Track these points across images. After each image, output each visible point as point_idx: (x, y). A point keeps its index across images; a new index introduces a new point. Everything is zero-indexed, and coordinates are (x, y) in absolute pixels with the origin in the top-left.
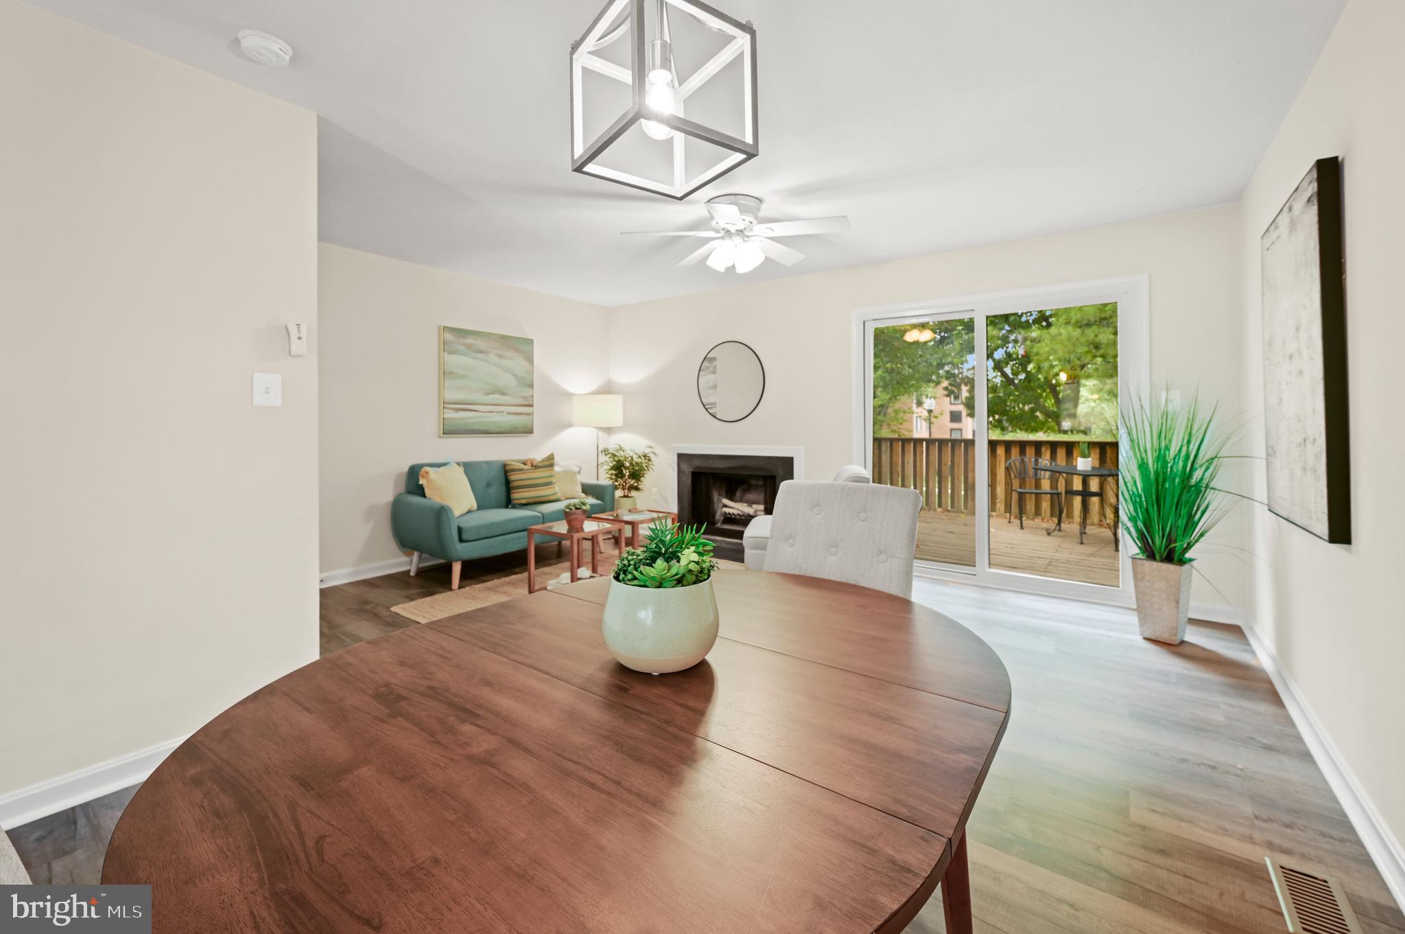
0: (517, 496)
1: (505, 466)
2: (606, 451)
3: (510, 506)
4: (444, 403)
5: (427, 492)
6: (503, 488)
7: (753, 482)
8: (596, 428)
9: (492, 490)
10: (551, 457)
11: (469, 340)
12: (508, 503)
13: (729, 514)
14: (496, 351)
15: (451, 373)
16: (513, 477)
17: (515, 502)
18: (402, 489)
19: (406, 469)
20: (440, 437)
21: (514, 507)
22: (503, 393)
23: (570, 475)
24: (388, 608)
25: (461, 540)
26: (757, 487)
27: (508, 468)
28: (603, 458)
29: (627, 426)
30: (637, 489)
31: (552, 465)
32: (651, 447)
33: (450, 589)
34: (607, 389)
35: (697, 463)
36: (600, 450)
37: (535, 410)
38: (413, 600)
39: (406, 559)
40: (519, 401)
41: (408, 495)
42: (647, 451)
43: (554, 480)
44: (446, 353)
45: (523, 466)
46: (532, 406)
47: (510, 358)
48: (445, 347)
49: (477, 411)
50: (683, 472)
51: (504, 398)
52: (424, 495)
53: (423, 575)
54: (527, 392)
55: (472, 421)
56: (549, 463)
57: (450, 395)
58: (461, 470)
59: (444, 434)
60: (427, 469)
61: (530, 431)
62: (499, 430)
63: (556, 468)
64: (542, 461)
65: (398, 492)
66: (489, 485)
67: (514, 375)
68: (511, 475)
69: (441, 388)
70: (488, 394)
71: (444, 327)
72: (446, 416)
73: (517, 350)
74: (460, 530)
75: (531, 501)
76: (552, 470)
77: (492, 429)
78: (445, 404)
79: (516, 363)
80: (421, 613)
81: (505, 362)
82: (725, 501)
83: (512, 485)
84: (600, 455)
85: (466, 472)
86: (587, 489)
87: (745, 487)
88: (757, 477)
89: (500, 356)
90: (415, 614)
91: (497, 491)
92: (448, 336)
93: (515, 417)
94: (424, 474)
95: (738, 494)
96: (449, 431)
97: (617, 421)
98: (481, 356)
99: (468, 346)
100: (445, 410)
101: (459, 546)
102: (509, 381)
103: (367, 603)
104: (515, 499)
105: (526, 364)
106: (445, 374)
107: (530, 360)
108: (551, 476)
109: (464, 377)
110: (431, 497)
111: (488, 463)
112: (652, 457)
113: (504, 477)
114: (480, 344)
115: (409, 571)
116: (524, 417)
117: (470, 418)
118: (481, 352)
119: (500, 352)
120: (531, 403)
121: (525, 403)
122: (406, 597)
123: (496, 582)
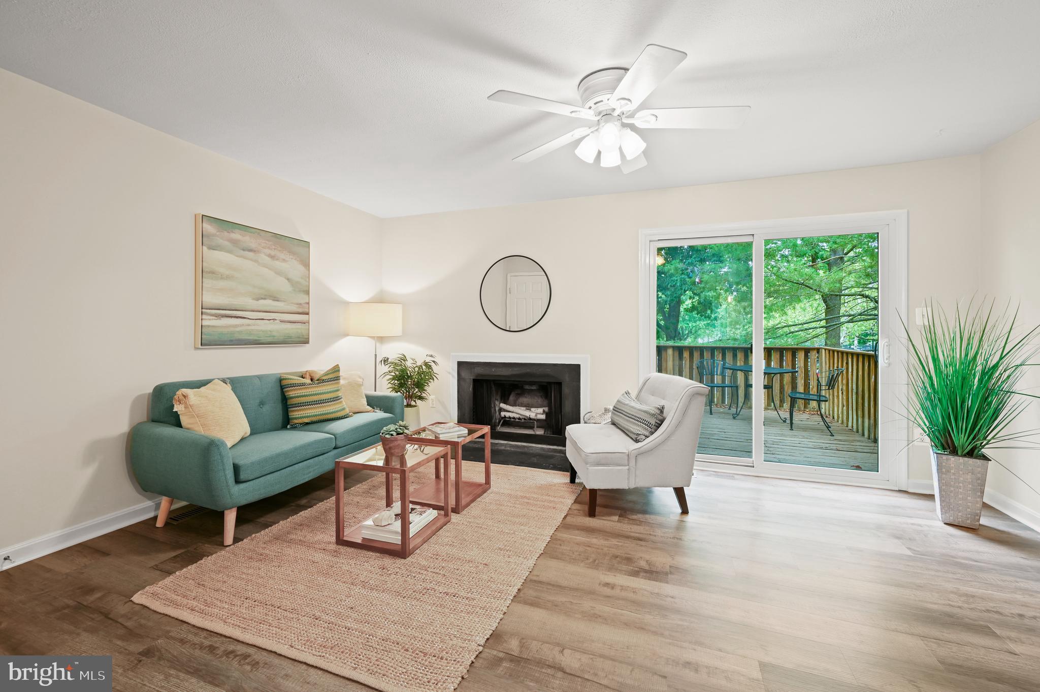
0: (297, 414)
1: (281, 380)
2: (385, 361)
3: (288, 427)
4: (202, 309)
5: (184, 420)
6: (279, 407)
7: (527, 387)
8: (373, 338)
9: (266, 409)
10: (336, 369)
11: (236, 236)
12: (286, 423)
13: (510, 418)
14: (268, 251)
15: (213, 273)
16: (291, 393)
17: (296, 421)
18: (142, 416)
19: (150, 390)
20: (196, 348)
21: (294, 428)
22: (276, 299)
23: (355, 386)
24: (128, 596)
25: (238, 481)
26: (530, 392)
27: (284, 382)
28: (384, 369)
29: (405, 336)
30: (421, 398)
31: (337, 378)
32: (431, 356)
33: (222, 545)
34: (380, 299)
35: (479, 370)
36: (379, 359)
37: (312, 317)
38: (170, 573)
39: (149, 503)
40: (294, 308)
41: (154, 424)
42: (428, 359)
43: (340, 395)
44: (205, 248)
45: (303, 381)
46: (308, 314)
47: (284, 260)
48: (203, 238)
49: (245, 318)
50: (464, 380)
51: (276, 303)
52: (179, 425)
53: (175, 523)
54: (302, 299)
55: (238, 329)
56: (334, 375)
57: (210, 299)
58: (228, 388)
59: (201, 345)
60: (185, 391)
61: (306, 342)
62: (269, 339)
63: (342, 382)
64: (326, 374)
65: (137, 421)
66: (262, 403)
67: (288, 279)
68: (288, 391)
69: (198, 290)
70: (258, 299)
71: (203, 215)
72: (205, 323)
73: (293, 253)
74: (236, 469)
75: (314, 419)
76: (338, 383)
77: (263, 339)
78: (204, 309)
79: (292, 267)
80: (185, 601)
81: (277, 264)
82: (503, 405)
83: (289, 402)
84: (378, 366)
85: (234, 390)
86: (374, 402)
87: (519, 391)
88: (532, 383)
89: (272, 257)
90: (177, 605)
91: (272, 410)
92: (208, 228)
93: (289, 326)
94: (181, 397)
95: (512, 398)
96: (207, 341)
97: (396, 329)
98: (251, 254)
99: (235, 242)
100: (204, 317)
101: (236, 489)
102: (281, 285)
103: (89, 590)
104: (296, 418)
105: (301, 268)
106: (202, 272)
107: (307, 265)
108: (338, 391)
109: (228, 278)
110: (189, 426)
111: (260, 377)
112: (432, 364)
113: (279, 392)
114: (248, 240)
115: (155, 518)
116: (299, 326)
117: (236, 326)
118: (251, 250)
119: (273, 253)
120: (306, 310)
121: (300, 310)
122: (156, 568)
123: (283, 525)
